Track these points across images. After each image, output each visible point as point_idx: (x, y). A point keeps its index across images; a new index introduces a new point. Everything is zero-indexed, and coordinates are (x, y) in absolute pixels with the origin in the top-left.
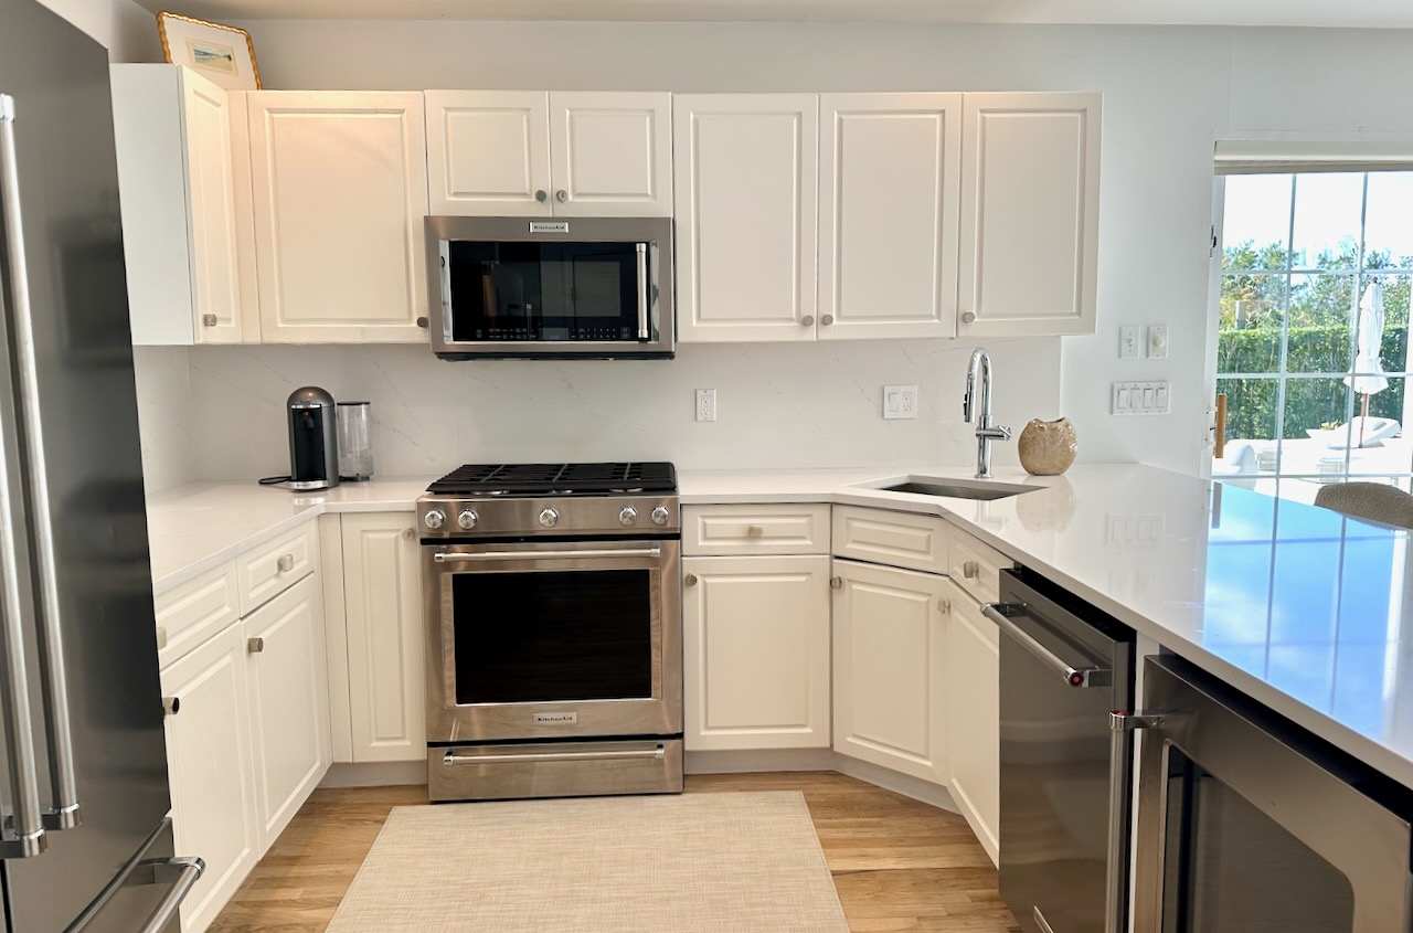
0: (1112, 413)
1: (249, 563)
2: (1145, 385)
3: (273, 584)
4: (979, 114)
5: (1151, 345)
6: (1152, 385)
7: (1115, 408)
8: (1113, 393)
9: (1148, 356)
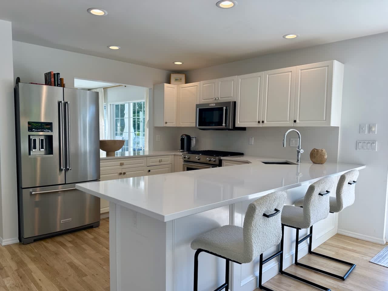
0: (356, 149)
1: (151, 159)
2: (368, 142)
3: (158, 163)
4: (300, 71)
5: (370, 130)
6: (370, 142)
7: (357, 148)
8: (357, 144)
9: (369, 133)
